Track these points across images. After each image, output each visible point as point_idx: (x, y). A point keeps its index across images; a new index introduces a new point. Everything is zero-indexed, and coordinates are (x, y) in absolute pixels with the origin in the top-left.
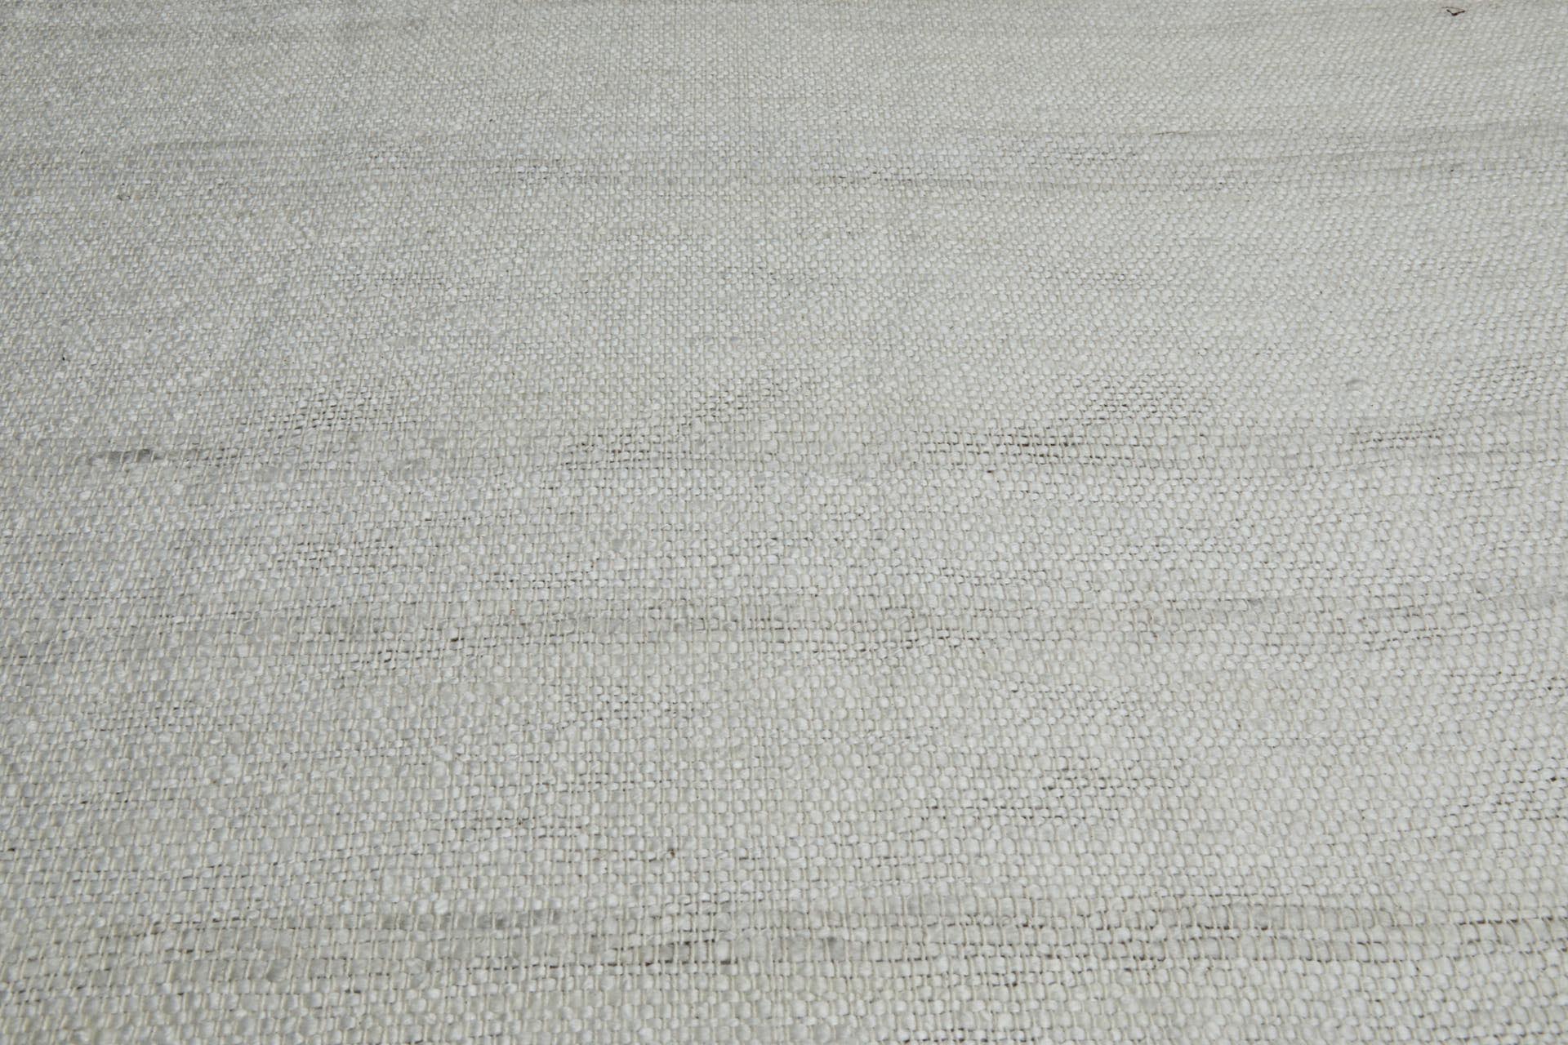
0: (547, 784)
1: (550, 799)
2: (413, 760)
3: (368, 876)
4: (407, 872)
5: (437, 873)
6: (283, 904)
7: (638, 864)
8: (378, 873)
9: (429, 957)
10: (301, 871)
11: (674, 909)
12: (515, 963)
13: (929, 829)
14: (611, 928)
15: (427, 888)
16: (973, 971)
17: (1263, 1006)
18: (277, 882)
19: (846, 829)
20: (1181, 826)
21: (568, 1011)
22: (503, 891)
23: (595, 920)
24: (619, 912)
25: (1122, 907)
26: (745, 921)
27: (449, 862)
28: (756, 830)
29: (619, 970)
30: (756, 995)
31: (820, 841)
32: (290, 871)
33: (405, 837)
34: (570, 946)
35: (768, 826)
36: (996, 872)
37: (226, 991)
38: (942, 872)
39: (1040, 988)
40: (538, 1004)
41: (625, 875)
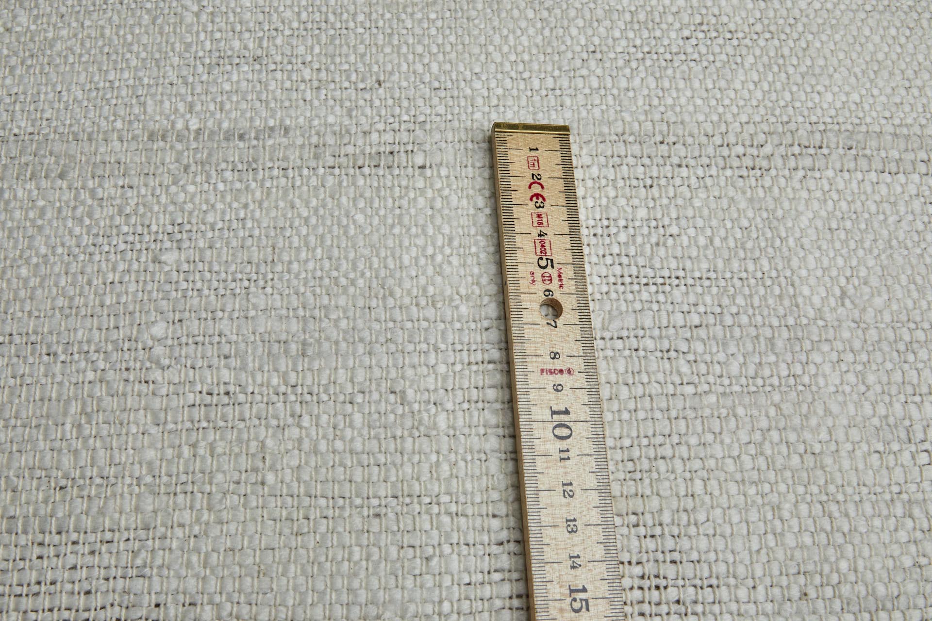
0: (276, 30)
1: (279, 41)
2: (166, 11)
3: (134, 101)
4: (165, 98)
5: (190, 99)
6: (68, 122)
7: (352, 92)
8: (142, 99)
9: (185, 162)
10: (80, 97)
11: (381, 126)
12: (254, 166)
13: (588, 68)
14: (330, 140)
15: (182, 110)
16: (619, 176)
17: (844, 205)
18: (62, 107)
19: (521, 67)
20: (791, 70)
21: (297, 201)
22: (243, 112)
23: (318, 134)
24: (337, 128)
25: (739, 130)
26: (437, 136)
27: (198, 89)
28: (448, 67)
29: (337, 171)
30: (446, 192)
31: (500, 76)
32: (72, 97)
33: (162, 70)
34: (297, 154)
35: (457, 64)
36: (640, 103)
37: (28, 187)
38: (597, 102)
39: (671, 189)
40: (273, 197)
41: (341, 100)
